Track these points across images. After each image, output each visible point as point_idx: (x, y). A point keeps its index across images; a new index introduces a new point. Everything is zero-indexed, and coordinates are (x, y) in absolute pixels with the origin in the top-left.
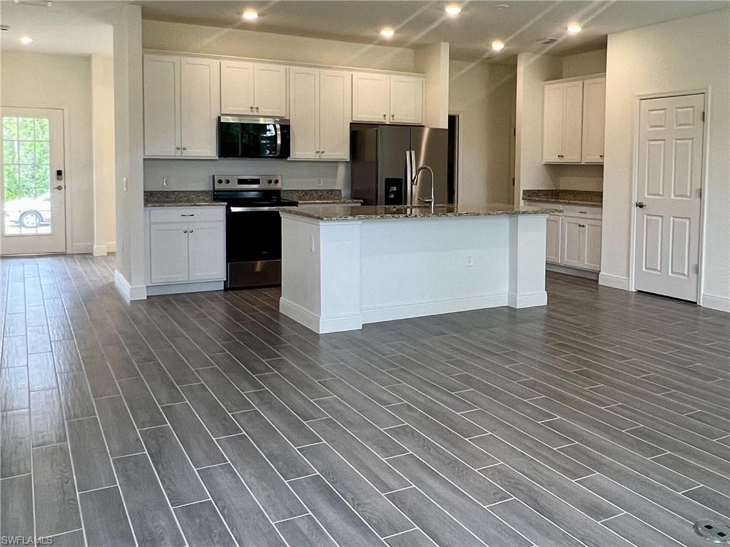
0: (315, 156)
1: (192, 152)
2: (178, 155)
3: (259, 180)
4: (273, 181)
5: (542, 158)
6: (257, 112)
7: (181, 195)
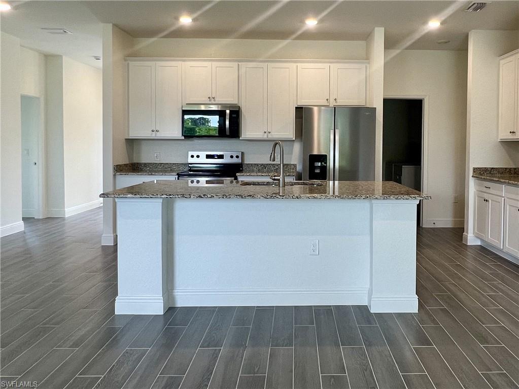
0: (263, 135)
1: (164, 134)
2: (153, 136)
3: (223, 155)
4: (234, 157)
5: (498, 135)
6: (214, 100)
7: (166, 166)
